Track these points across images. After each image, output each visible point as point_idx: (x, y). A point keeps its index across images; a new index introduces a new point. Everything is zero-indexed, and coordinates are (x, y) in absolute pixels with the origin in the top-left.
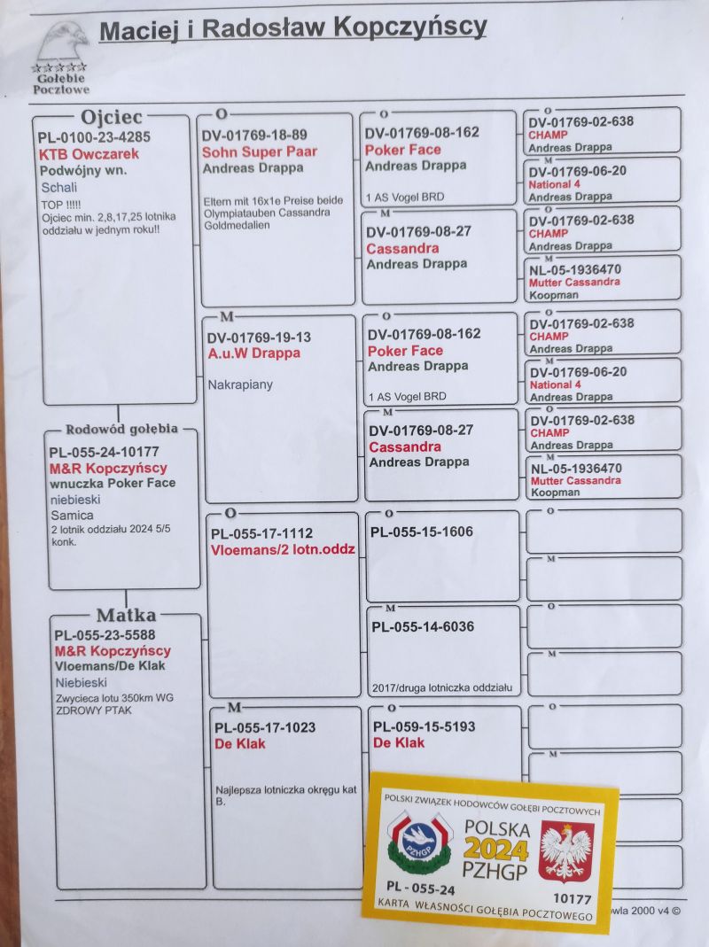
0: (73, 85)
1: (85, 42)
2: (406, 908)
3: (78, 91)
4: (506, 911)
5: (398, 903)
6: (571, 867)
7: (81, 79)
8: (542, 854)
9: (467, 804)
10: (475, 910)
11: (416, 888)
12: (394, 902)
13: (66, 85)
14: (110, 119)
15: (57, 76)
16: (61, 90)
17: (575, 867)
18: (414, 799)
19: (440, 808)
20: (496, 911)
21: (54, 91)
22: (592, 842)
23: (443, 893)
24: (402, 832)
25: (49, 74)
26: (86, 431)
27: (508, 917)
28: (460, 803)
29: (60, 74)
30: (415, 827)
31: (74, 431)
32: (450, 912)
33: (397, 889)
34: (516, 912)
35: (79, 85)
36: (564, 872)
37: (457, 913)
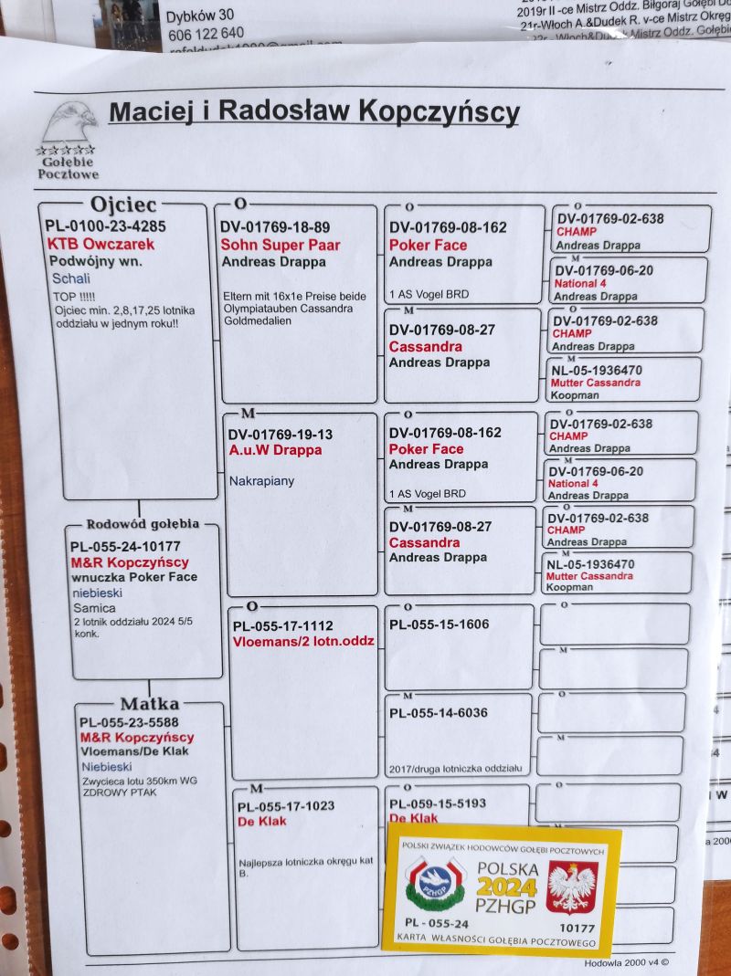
0: (80, 169)
1: (93, 123)
2: (423, 941)
3: (86, 176)
4: (516, 941)
5: (416, 937)
6: (576, 901)
7: (89, 163)
8: (549, 890)
9: (479, 848)
10: (487, 940)
11: (432, 923)
12: (412, 937)
13: (74, 169)
14: (121, 206)
15: (63, 159)
16: (68, 175)
17: (580, 900)
18: (430, 846)
19: (454, 853)
20: (507, 941)
21: (60, 176)
22: (596, 878)
23: (457, 927)
24: (419, 876)
25: (54, 157)
26: (107, 525)
27: (518, 945)
28: (473, 848)
29: (67, 157)
30: (431, 870)
31: (95, 525)
32: (464, 943)
33: (414, 925)
34: (525, 941)
35: (87, 169)
36: (570, 905)
37: (471, 944)
